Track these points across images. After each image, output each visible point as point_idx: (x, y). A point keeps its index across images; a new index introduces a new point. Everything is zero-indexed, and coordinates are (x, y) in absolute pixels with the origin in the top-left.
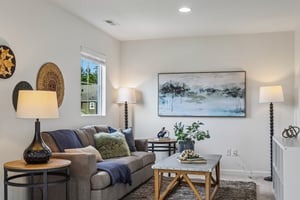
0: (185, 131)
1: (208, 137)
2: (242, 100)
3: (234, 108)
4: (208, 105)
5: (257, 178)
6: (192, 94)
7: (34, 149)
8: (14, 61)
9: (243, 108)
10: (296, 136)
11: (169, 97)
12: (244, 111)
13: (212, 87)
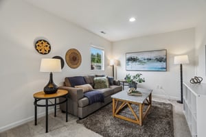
0: (132, 78)
1: (144, 81)
2: (165, 63)
3: (160, 67)
4: (148, 66)
5: (173, 101)
6: (140, 61)
7: (50, 86)
8: (50, 48)
9: (165, 67)
10: (200, 82)
11: (130, 63)
12: (166, 68)
13: (149, 58)
